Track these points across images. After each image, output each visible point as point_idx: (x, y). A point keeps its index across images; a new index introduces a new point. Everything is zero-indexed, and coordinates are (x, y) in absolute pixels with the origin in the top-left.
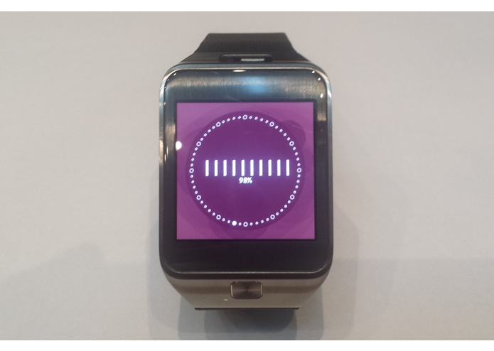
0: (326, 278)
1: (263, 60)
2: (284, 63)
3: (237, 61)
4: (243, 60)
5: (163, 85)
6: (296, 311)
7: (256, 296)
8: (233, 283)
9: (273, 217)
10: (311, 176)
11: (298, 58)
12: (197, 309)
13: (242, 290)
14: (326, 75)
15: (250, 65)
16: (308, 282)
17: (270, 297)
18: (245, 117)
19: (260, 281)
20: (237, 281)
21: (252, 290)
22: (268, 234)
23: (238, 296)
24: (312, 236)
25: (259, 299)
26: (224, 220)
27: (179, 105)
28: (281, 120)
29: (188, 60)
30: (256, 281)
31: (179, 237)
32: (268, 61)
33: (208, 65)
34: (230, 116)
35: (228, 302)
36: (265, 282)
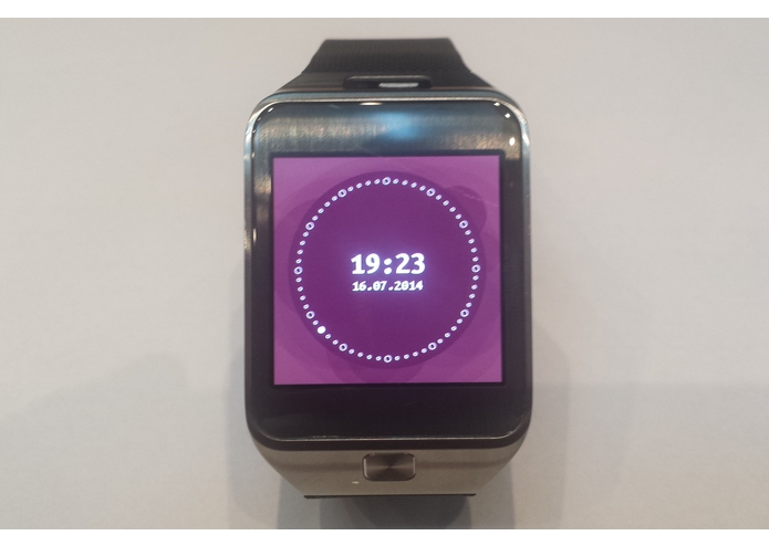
0: (520, 446)
1: (415, 85)
2: (451, 91)
3: (372, 87)
4: (382, 85)
5: (251, 128)
6: (470, 498)
7: (405, 476)
8: (367, 457)
9: (432, 346)
10: (495, 277)
11: (473, 82)
12: (307, 497)
13: (382, 467)
14: (520, 110)
15: (394, 94)
16: (491, 454)
17: (430, 471)
18: (386, 181)
19: (411, 452)
20: (373, 452)
21: (399, 467)
22: (426, 375)
23: (375, 477)
24: (497, 378)
25: (410, 481)
26: (352, 351)
27: (277, 161)
28: (445, 186)
29: (292, 87)
30: (406, 452)
31: (277, 382)
32: (424, 86)
33: (324, 95)
34: (362, 179)
35: (359, 484)
36: (419, 454)
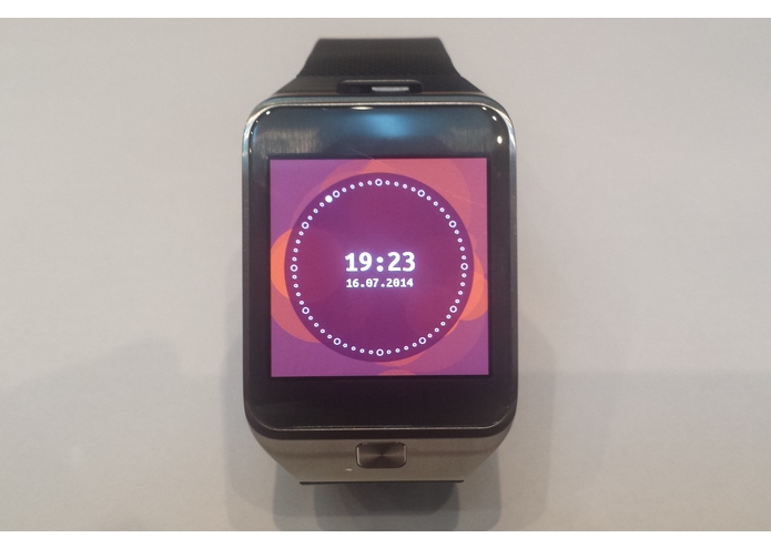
0: (505, 435)
1: (406, 89)
3: (365, 91)
4: (374, 89)
5: (248, 130)
6: (458, 484)
7: (397, 464)
8: (360, 445)
9: (423, 341)
11: (464, 87)
12: (303, 483)
13: (374, 456)
15: (387, 98)
17: (421, 459)
18: (379, 183)
19: (402, 441)
20: (366, 441)
21: (391, 455)
23: (368, 465)
24: (485, 371)
25: (401, 469)
26: (346, 345)
27: (274, 163)
30: (397, 441)
31: (273, 375)
32: (415, 91)
33: (319, 99)
34: (355, 180)
35: (353, 472)
36: (409, 443)
